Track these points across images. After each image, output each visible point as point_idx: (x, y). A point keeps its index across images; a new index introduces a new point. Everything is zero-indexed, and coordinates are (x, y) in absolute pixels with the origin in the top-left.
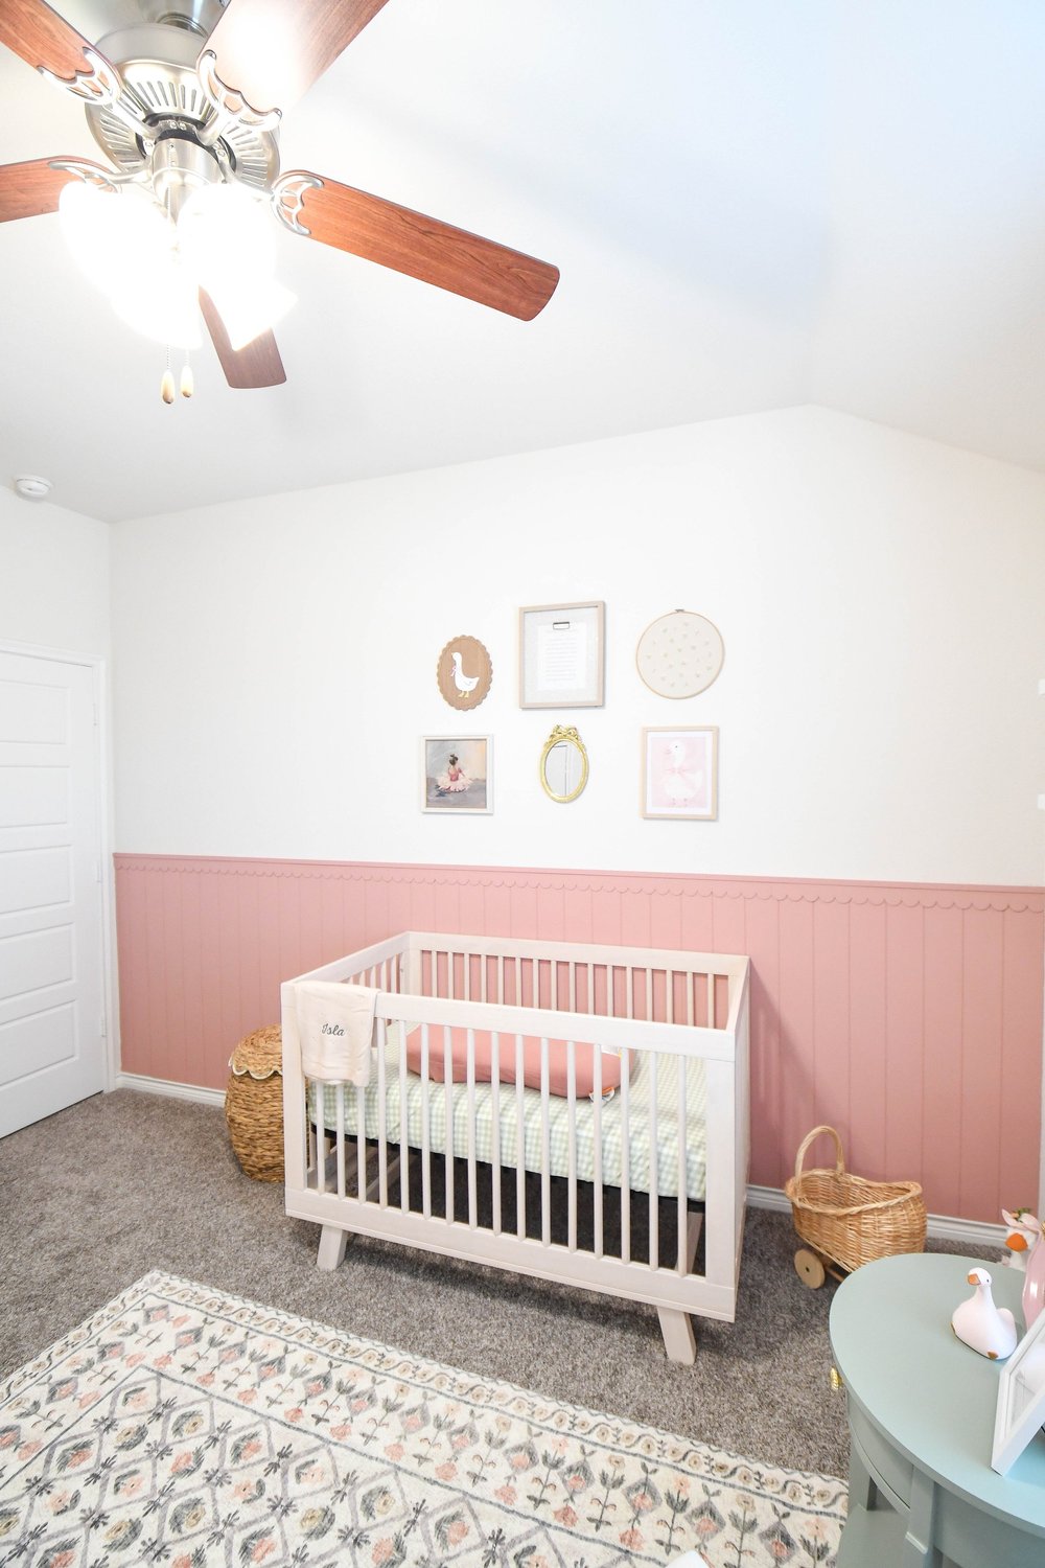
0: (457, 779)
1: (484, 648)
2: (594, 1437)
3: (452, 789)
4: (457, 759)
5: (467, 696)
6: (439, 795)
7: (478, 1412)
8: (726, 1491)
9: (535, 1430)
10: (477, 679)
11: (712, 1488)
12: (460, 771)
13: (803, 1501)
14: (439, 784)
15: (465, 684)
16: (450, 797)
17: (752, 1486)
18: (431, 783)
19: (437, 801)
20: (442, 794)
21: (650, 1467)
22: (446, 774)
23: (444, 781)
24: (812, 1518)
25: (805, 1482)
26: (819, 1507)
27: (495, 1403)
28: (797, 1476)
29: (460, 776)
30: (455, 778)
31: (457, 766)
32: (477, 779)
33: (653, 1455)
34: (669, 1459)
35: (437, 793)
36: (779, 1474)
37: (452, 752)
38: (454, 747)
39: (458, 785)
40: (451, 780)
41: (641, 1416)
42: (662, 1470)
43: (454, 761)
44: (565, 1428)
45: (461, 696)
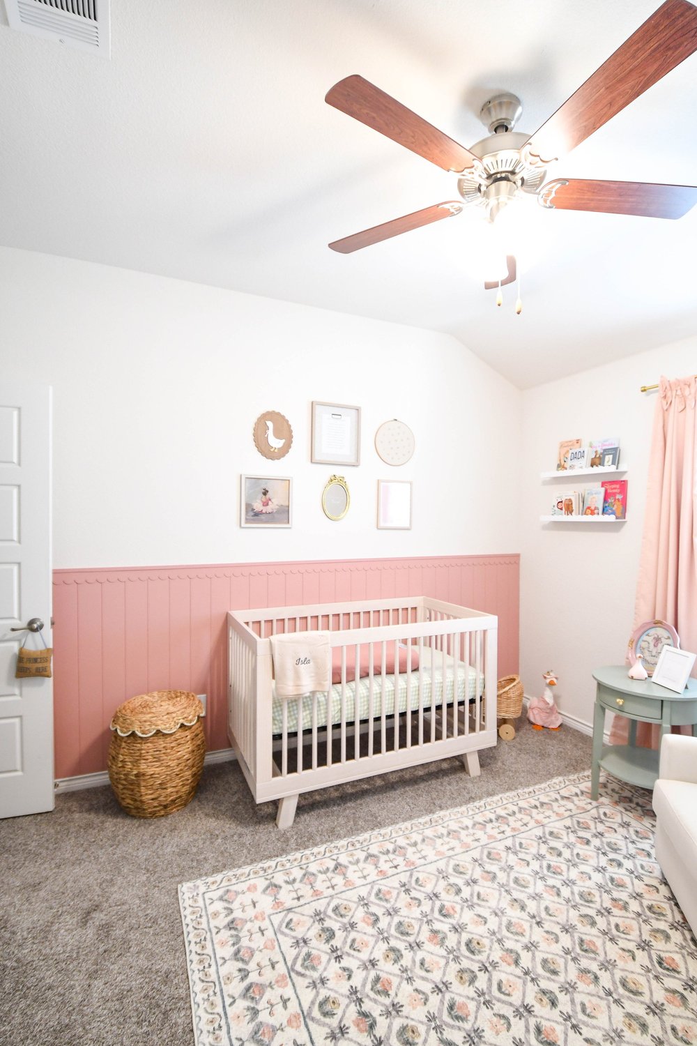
0: (267, 505)
1: (287, 421)
2: (488, 807)
3: (264, 511)
4: (267, 491)
5: (276, 451)
6: (254, 516)
7: (445, 825)
8: (540, 796)
9: (471, 817)
10: (284, 441)
11: (536, 798)
12: (270, 500)
13: (558, 787)
14: (254, 508)
15: (276, 443)
16: (263, 517)
17: (543, 791)
18: (249, 507)
19: (253, 520)
20: (257, 514)
21: (515, 803)
22: (259, 501)
23: (258, 506)
24: (565, 789)
25: (552, 783)
26: (563, 786)
27: (445, 819)
28: (548, 783)
29: (270, 503)
30: (266, 504)
31: (268, 496)
32: (282, 505)
33: (511, 800)
34: (516, 799)
35: (253, 514)
36: (543, 786)
37: (264, 487)
38: (266, 484)
39: (269, 509)
40: (263, 505)
41: (490, 794)
42: (519, 802)
43: (265, 493)
44: (477, 811)
45: (272, 450)
